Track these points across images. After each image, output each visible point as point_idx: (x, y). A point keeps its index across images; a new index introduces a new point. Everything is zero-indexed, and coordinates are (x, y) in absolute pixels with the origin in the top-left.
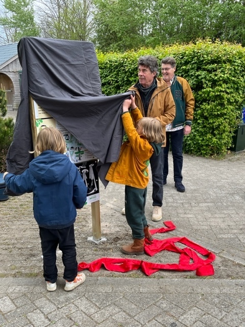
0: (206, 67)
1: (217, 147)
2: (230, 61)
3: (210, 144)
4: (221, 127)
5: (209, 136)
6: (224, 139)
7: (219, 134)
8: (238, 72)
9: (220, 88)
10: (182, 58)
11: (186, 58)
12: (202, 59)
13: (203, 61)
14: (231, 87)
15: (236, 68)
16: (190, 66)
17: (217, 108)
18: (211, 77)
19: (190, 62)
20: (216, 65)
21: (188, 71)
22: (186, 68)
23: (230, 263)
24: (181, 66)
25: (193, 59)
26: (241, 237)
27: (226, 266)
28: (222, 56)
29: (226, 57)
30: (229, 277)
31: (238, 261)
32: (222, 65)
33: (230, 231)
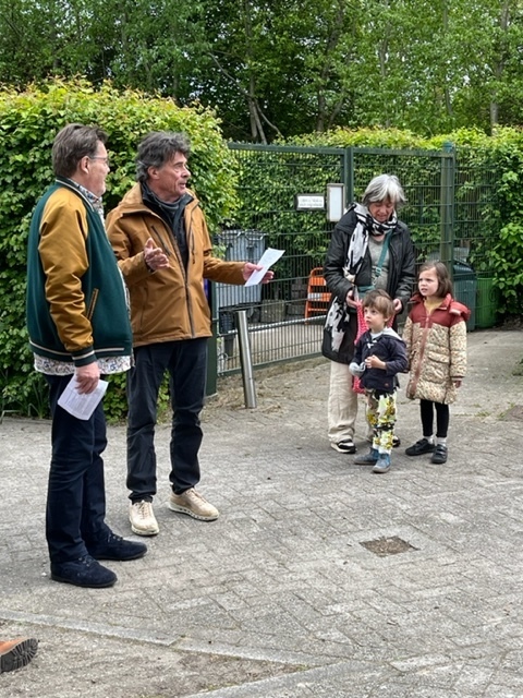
10: (11, 130)
11: (24, 131)
16: (38, 154)
19: (37, 142)
21: (33, 170)
22: (25, 159)
23: (203, 660)
24: (8, 153)
25: (46, 136)
26: (223, 600)
27: (194, 668)
28: (126, 129)
29: (138, 133)
30: (203, 687)
31: (221, 653)
32: (129, 155)
33: (196, 592)
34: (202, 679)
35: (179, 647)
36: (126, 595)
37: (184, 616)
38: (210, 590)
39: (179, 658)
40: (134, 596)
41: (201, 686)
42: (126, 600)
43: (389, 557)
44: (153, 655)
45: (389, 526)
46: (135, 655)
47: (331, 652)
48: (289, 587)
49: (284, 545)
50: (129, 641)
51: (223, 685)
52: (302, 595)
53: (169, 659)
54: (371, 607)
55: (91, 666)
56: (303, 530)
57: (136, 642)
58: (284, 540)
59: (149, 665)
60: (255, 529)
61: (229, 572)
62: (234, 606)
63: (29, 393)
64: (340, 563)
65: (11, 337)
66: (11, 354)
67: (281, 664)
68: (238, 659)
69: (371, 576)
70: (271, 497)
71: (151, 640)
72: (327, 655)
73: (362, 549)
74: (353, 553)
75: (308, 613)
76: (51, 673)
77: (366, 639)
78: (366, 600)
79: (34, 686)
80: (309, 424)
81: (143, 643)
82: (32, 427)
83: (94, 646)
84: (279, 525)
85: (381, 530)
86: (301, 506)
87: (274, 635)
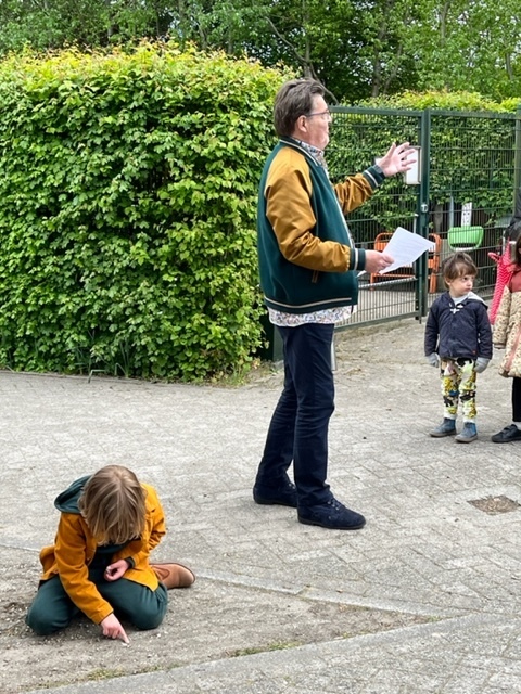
0: (173, 121)
1: (223, 350)
2: (236, 105)
3: (203, 342)
4: (230, 292)
5: (198, 319)
6: (241, 325)
7: (225, 311)
8: (262, 136)
9: (219, 180)
10: (100, 92)
11: (113, 93)
12: (158, 97)
13: (162, 102)
14: (248, 176)
15: (256, 124)
16: (127, 116)
17: (216, 236)
18: (189, 148)
19: (126, 104)
20: (200, 115)
21: (122, 132)
22: (115, 121)
23: (333, 610)
24: (98, 115)
25: (134, 98)
26: (341, 553)
27: (324, 616)
28: (214, 90)
29: (226, 94)
30: (338, 635)
31: (349, 602)
32: (216, 116)
33: (313, 545)
34: (334, 627)
35: (307, 596)
36: (244, 546)
37: (305, 567)
38: (326, 543)
39: (309, 607)
40: (252, 547)
41: (335, 634)
42: (245, 551)
43: (499, 516)
44: (282, 603)
45: (495, 485)
46: (264, 603)
47: (459, 604)
48: (405, 542)
49: (391, 502)
50: (256, 589)
51: (356, 633)
52: (419, 550)
53: (298, 607)
54: (492, 563)
55: (224, 612)
56: (409, 488)
57: (263, 590)
58: (391, 497)
59: (280, 613)
60: (360, 486)
62: (353, 559)
63: (116, 354)
64: (451, 520)
65: (99, 298)
66: (98, 315)
67: (410, 615)
68: (367, 609)
69: (484, 533)
70: (370, 456)
71: (277, 589)
72: (457, 608)
73: (471, 508)
74: (462, 511)
75: (429, 567)
76: (186, 618)
77: (493, 593)
78: (485, 555)
79: (172, 629)
80: (393, 387)
81: (270, 592)
82: (120, 386)
83: (223, 593)
84: (382, 482)
85: (487, 490)
86: (401, 465)
87: (399, 587)
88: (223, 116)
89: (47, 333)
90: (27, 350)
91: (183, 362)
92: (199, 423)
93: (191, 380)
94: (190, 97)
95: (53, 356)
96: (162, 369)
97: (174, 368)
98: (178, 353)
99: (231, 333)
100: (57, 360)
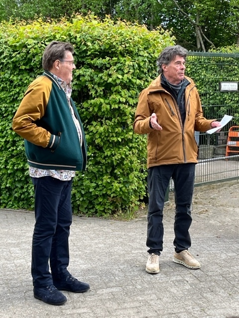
0: (92, 62)
1: (121, 198)
3: (109, 192)
4: (125, 163)
5: (106, 179)
6: (132, 183)
7: (123, 174)
8: (145, 70)
9: (118, 97)
12: (84, 48)
13: (86, 51)
15: (142, 64)
17: (117, 130)
18: (101, 78)
20: (108, 58)
28: (117, 44)
29: (124, 46)
32: (118, 59)
49: (204, 298)
56: (217, 289)
58: (205, 295)
60: (188, 287)
61: (170, 314)
84: (202, 284)
86: (216, 273)
88: (122, 59)
89: (19, 186)
90: (8, 195)
91: (97, 204)
92: (99, 243)
93: (102, 216)
94: (102, 48)
95: (23, 200)
96: (86, 208)
97: (93, 208)
98: (95, 199)
99: (126, 187)
100: (25, 202)
